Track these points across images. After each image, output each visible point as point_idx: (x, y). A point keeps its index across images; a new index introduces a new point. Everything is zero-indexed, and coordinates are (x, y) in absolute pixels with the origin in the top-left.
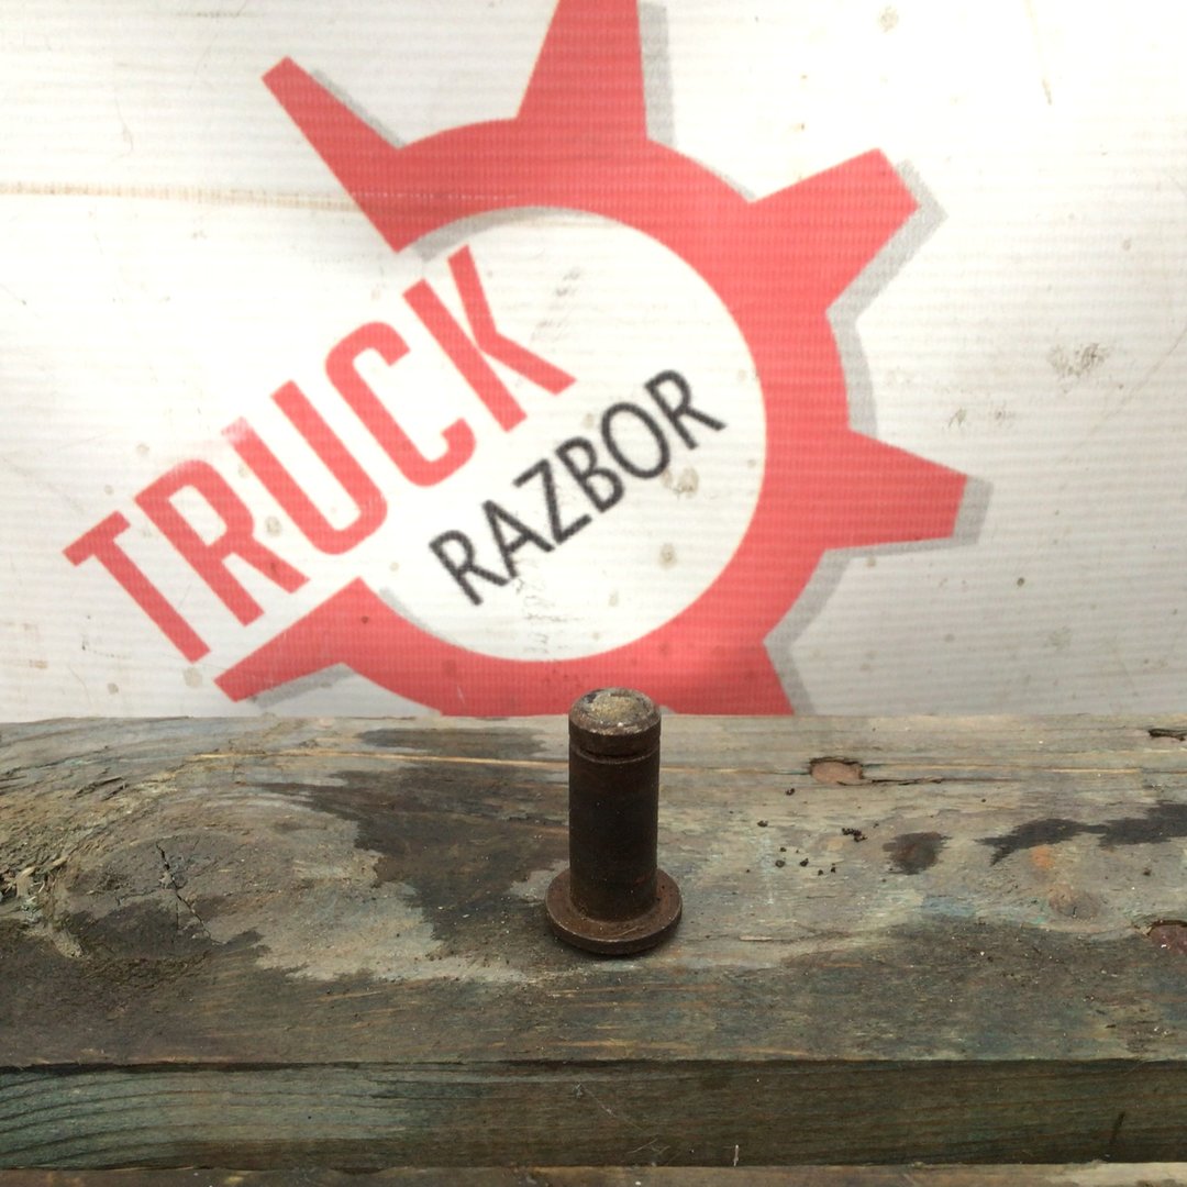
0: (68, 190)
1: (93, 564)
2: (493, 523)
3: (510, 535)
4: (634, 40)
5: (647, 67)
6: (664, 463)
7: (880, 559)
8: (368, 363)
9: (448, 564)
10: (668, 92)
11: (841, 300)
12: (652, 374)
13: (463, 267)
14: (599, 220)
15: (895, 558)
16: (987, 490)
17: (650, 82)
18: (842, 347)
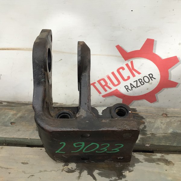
1: (92, 86)
3: (132, 86)
5: (154, 46)
6: (149, 82)
8: (121, 70)
9: (126, 88)
11: (170, 69)
12: (149, 74)
13: (132, 63)
14: (146, 59)
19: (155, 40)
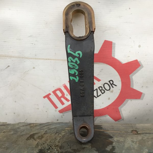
0: (48, 59)
1: (46, 98)
4: (112, 46)
6: (110, 89)
7: (132, 101)
10: (115, 52)
11: (131, 74)
12: (110, 80)
14: (106, 64)
15: (134, 101)
16: (145, 94)
17: (113, 51)
18: (131, 79)
19: (113, 42)
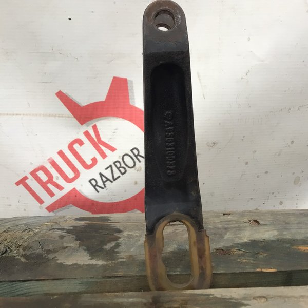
0: (17, 115)
1: (21, 186)
2: (101, 177)
3: (104, 179)
4: (127, 87)
5: (130, 91)
6: (134, 165)
8: (76, 146)
9: (92, 185)
10: (134, 96)
12: (132, 148)
13: (95, 128)
14: (121, 119)
17: (130, 94)
19: (129, 79)
